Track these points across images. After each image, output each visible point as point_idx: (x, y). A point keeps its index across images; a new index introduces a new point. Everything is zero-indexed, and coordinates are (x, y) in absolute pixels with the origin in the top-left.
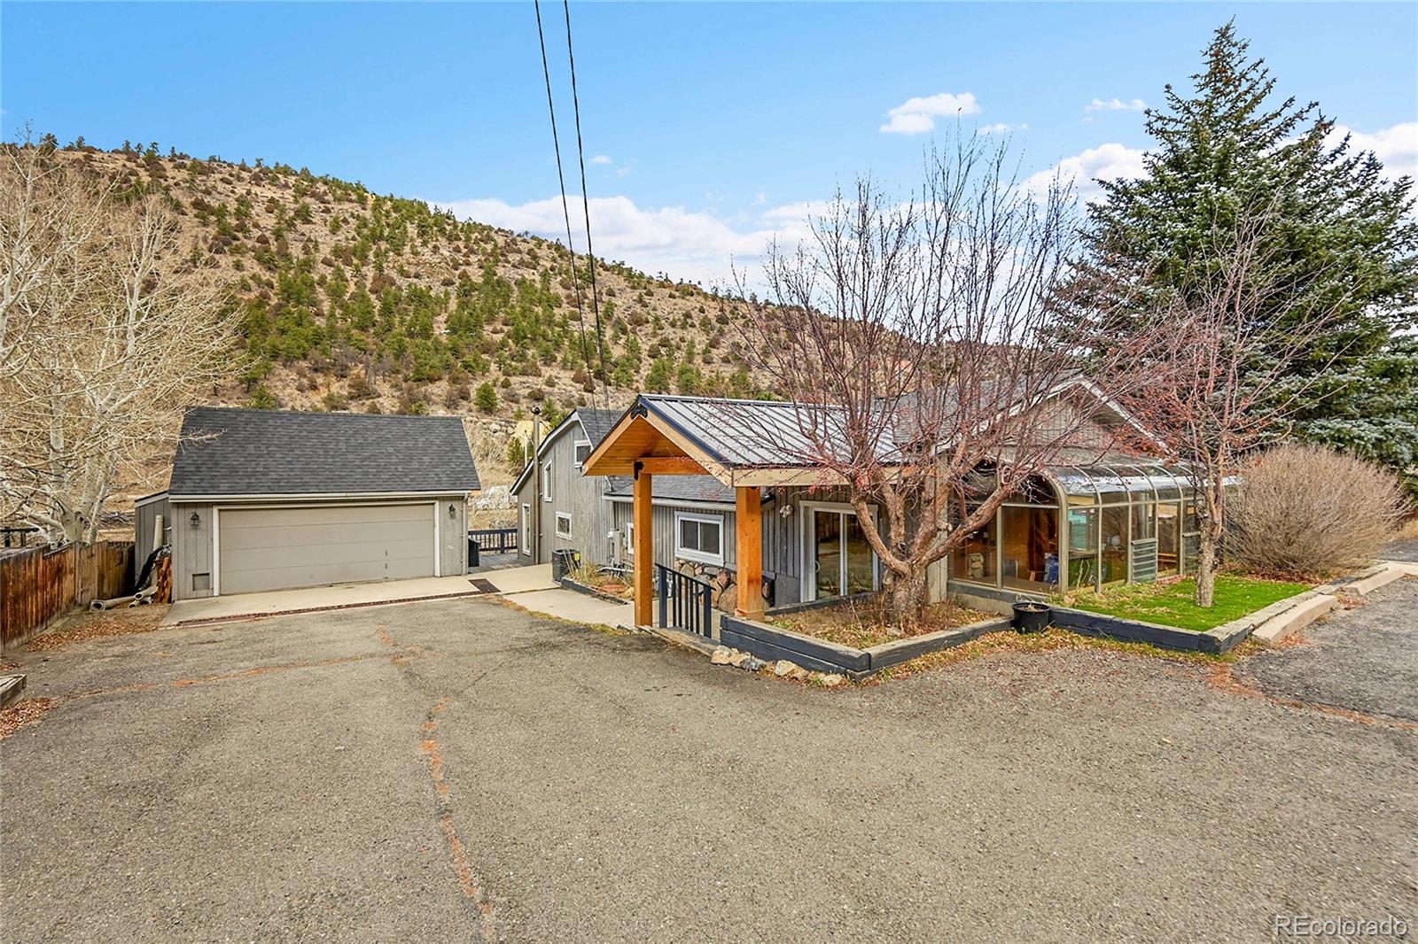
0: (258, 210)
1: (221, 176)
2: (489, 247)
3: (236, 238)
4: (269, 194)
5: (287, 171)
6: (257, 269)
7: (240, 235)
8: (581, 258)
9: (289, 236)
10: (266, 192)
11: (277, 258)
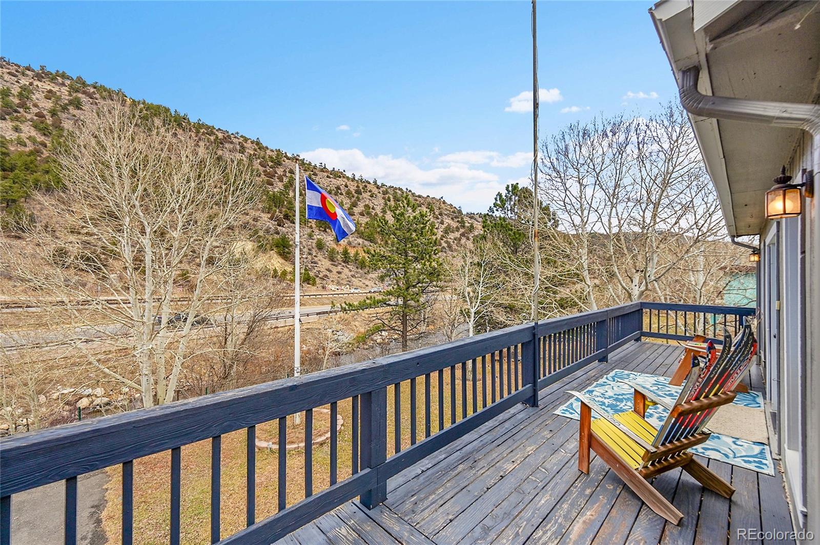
0: (37, 96)
1: (8, 71)
2: (212, 138)
3: (16, 111)
4: (49, 88)
5: (63, 76)
6: (33, 133)
7: (21, 110)
8: (272, 151)
9: (63, 116)
10: (47, 86)
11: (51, 128)
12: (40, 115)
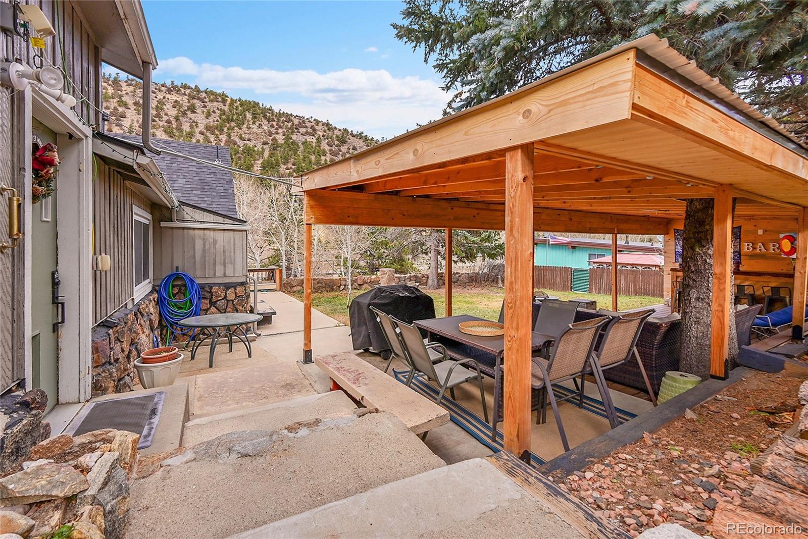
0: (168, 107)
2: (290, 125)
3: (154, 121)
4: (175, 98)
5: (185, 87)
7: (157, 119)
8: (340, 130)
9: (183, 120)
10: (174, 97)
11: (175, 131)
12: (169, 122)
